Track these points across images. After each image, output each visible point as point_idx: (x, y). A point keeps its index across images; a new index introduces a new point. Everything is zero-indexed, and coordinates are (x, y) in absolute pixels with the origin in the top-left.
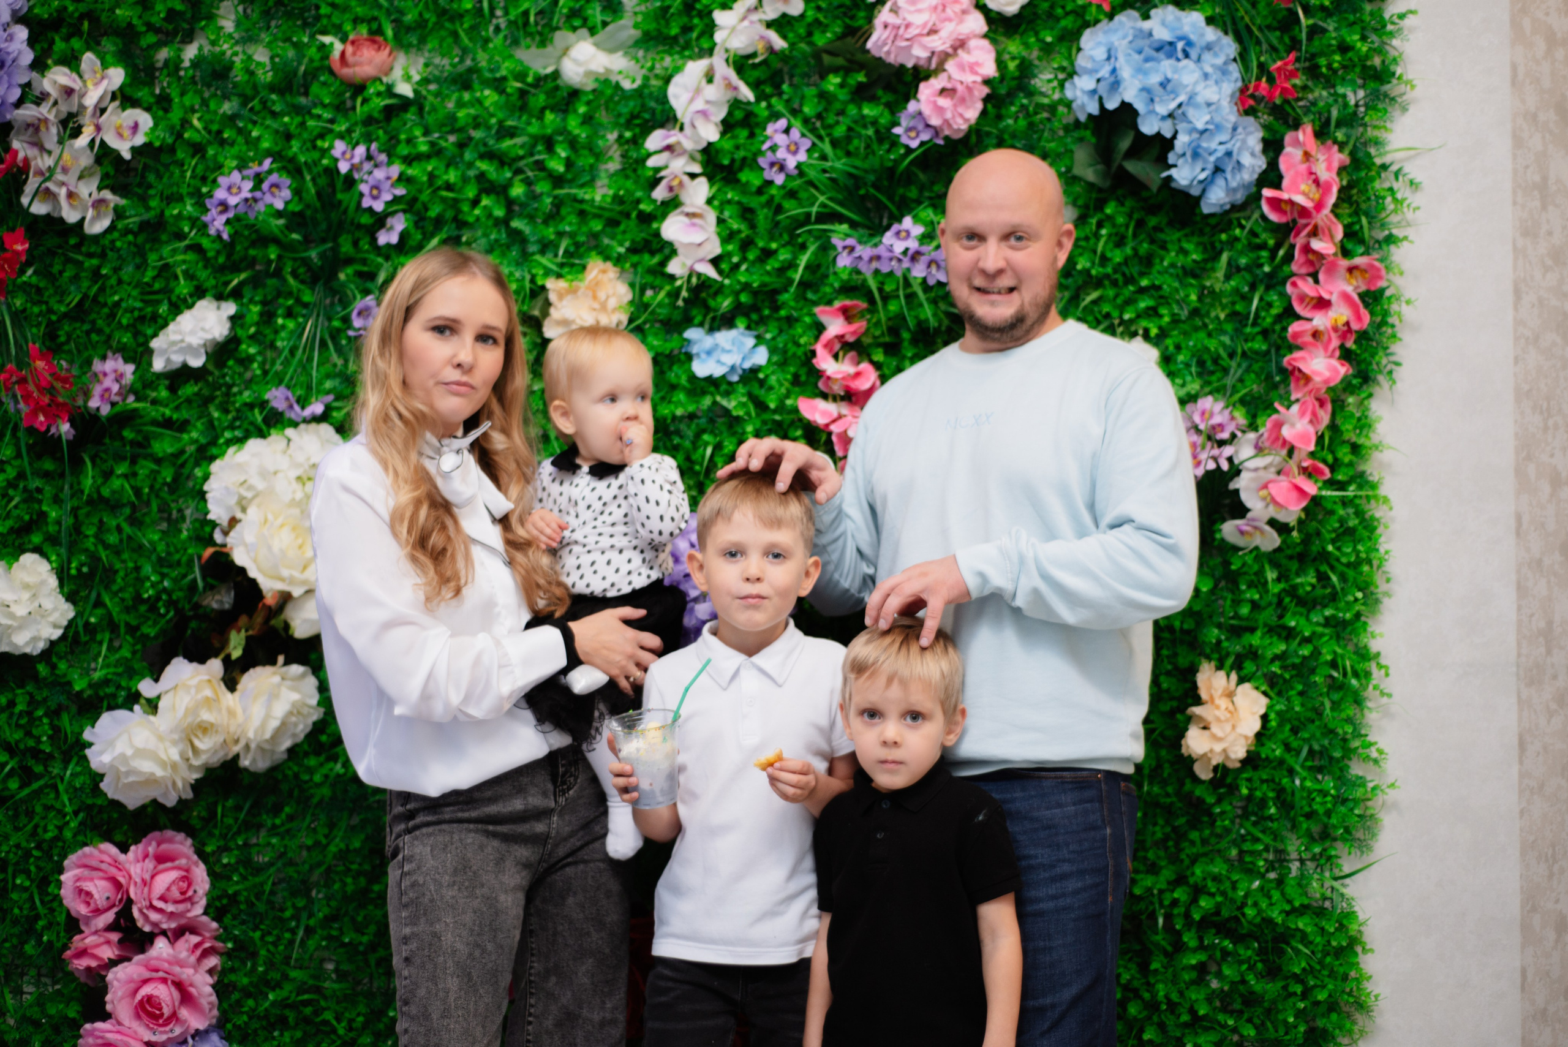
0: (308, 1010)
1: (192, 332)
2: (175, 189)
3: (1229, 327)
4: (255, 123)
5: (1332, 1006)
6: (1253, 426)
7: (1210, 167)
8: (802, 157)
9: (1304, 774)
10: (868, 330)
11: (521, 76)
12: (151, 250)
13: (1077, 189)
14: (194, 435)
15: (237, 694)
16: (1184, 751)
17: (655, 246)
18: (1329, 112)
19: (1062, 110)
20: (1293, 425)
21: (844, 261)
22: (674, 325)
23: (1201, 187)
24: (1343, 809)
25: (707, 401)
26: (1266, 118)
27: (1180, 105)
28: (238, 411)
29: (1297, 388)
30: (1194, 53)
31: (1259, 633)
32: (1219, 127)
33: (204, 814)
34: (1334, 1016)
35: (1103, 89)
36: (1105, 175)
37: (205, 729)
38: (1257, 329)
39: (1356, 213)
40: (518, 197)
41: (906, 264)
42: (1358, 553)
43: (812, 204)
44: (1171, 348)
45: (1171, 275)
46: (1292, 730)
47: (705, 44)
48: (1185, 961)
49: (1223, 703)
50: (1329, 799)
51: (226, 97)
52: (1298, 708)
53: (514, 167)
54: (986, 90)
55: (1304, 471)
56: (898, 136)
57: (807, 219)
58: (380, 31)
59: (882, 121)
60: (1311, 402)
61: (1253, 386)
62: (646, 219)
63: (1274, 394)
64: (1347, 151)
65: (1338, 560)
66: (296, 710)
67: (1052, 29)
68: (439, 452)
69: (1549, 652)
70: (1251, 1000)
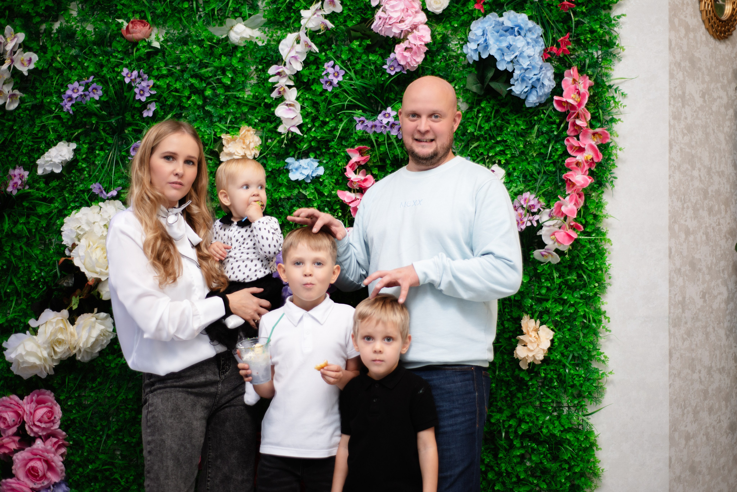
0: (107, 473)
1: (56, 157)
2: (48, 89)
3: (538, 160)
4: (86, 59)
5: (582, 474)
6: (548, 206)
7: (530, 85)
8: (340, 78)
9: (570, 367)
10: (371, 159)
11: (210, 39)
12: (37, 118)
13: (468, 95)
14: (57, 204)
15: (75, 326)
16: (515, 356)
17: (272, 119)
18: (585, 61)
19: (461, 58)
20: (566, 206)
21: (359, 127)
22: (281, 156)
23: (526, 94)
24: (588, 384)
25: (295, 192)
26: (556, 63)
27: (516, 57)
28: (77, 194)
29: (569, 189)
30: (523, 33)
31: (550, 302)
32: (534, 67)
33: (60, 382)
34: (583, 479)
35: (480, 49)
36: (482, 88)
37: (60, 342)
38: (551, 161)
39: (597, 108)
40: (209, 96)
41: (388, 129)
42: (596, 265)
43: (345, 101)
44: (511, 169)
45: (511, 135)
46: (565, 347)
47: (297, 26)
48: (514, 453)
49: (533, 334)
50: (581, 378)
51: (73, 47)
52: (567, 337)
53: (207, 82)
54: (426, 49)
55: (571, 227)
56: (386, 69)
57: (342, 108)
58: (145, 17)
59: (378, 62)
60: (575, 194)
61: (549, 187)
62: (269, 106)
63: (558, 191)
64: (593, 79)
65: (587, 268)
66: (103, 334)
67: (457, 21)
68: (167, 215)
69: (683, 311)
70: (545, 471)
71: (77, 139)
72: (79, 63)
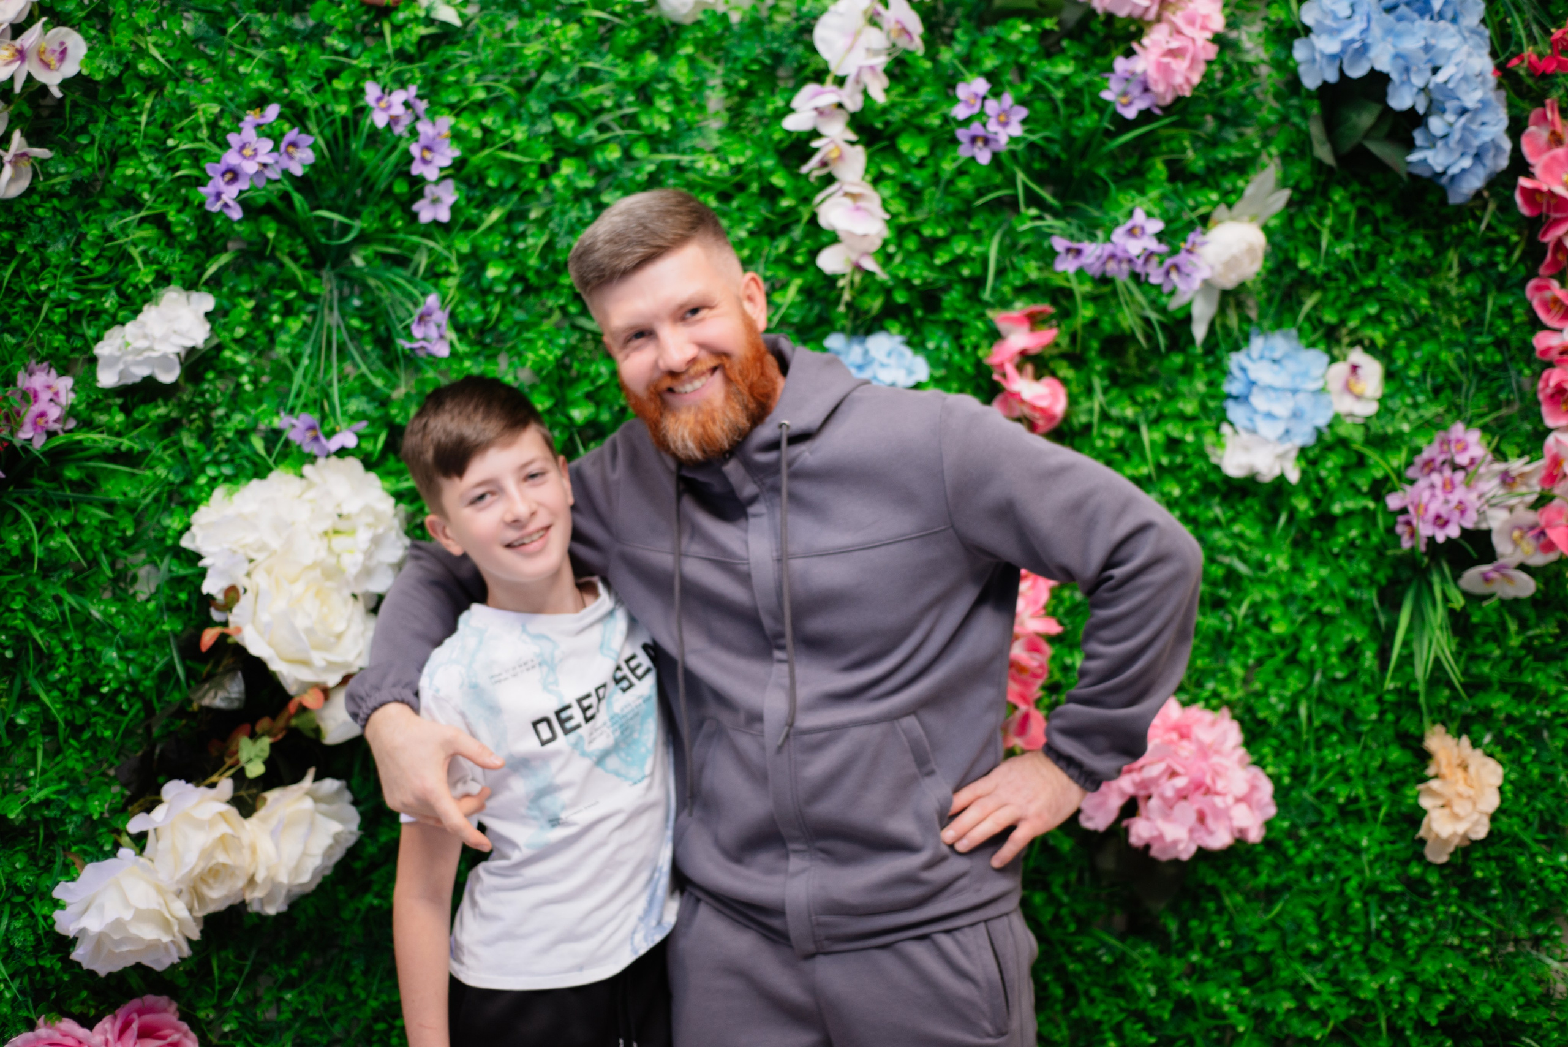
3: (1463, 337)
6: (1499, 457)
8: (1016, 130)
10: (1057, 338)
14: (160, 471)
16: (1422, 833)
22: (811, 331)
26: (1511, 94)
28: (227, 441)
29: (1556, 413)
30: (1449, 13)
35: (1346, 54)
37: (219, 874)
38: (1492, 339)
41: (1138, 267)
44: (1399, 363)
45: (1399, 274)
50: (1561, 875)
53: (598, 123)
54: (1213, 50)
56: (1107, 101)
59: (1079, 81)
71: (214, 284)
72: (212, 62)
